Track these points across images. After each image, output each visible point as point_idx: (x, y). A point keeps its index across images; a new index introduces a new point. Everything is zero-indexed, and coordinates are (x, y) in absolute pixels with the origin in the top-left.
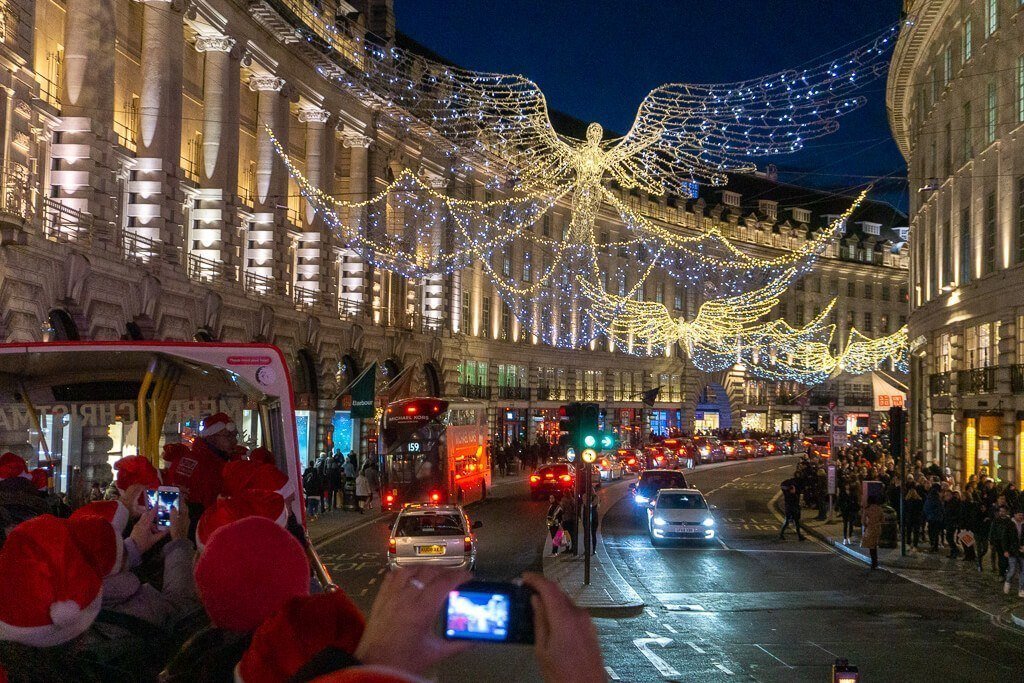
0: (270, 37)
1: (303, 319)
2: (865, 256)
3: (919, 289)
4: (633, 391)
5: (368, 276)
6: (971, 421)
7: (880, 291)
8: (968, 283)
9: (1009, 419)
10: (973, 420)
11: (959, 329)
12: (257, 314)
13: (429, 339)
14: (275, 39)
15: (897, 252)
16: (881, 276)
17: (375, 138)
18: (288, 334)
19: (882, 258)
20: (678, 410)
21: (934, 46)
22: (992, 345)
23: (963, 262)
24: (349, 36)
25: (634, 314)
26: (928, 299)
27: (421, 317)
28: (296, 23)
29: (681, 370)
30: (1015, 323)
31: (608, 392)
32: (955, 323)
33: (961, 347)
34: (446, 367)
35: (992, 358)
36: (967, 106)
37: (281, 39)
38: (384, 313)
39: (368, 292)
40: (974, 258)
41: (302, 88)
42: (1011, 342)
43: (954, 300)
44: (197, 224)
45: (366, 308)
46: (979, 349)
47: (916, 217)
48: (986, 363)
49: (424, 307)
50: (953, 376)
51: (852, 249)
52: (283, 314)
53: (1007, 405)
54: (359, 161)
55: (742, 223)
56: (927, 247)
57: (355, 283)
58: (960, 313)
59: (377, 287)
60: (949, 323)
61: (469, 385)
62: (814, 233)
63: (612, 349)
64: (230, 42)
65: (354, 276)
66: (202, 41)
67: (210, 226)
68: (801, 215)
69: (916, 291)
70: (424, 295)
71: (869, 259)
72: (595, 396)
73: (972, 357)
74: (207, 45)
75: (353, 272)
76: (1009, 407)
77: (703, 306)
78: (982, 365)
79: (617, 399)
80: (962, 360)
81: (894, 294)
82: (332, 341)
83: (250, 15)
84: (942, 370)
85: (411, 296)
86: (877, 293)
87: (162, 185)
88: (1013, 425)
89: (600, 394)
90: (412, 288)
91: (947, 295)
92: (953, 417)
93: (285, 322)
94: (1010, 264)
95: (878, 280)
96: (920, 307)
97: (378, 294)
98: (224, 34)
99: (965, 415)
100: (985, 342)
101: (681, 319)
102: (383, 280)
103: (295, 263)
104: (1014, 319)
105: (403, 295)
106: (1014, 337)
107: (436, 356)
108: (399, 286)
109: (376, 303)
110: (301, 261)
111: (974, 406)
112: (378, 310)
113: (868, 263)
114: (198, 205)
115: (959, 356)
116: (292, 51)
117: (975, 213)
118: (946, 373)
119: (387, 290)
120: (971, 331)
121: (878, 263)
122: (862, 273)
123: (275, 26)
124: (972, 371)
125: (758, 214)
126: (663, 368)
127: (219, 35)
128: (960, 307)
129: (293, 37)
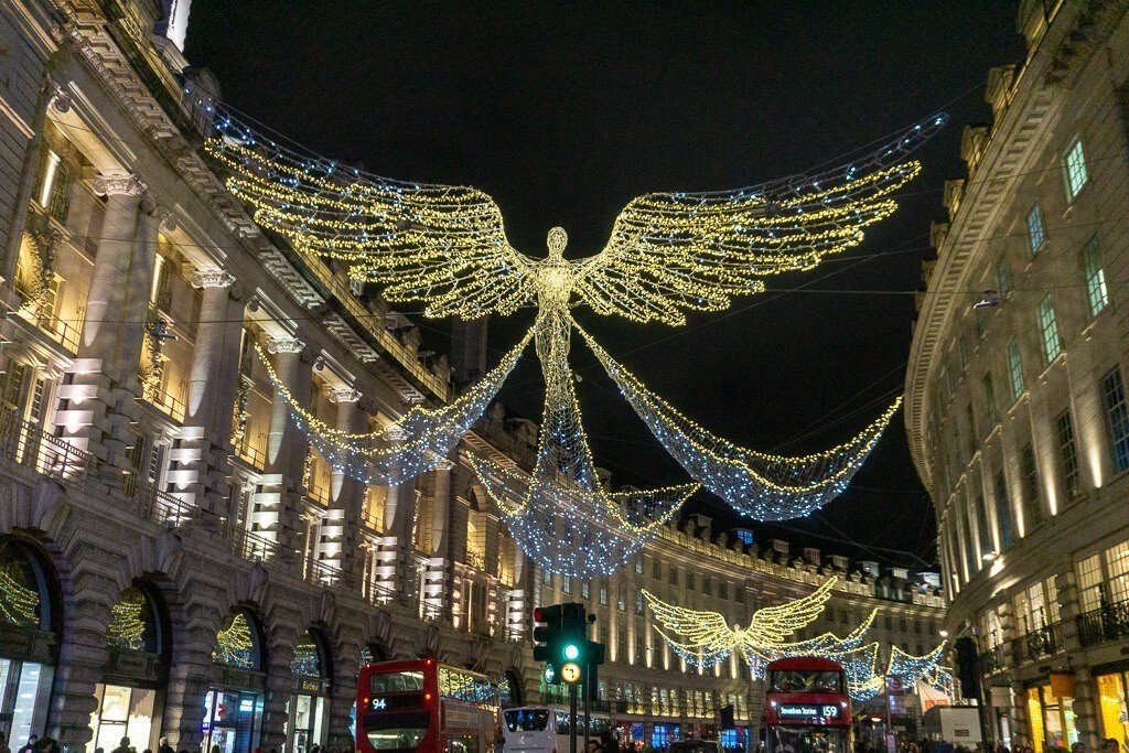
0: (347, 353)
1: (375, 613)
2: (897, 595)
3: (956, 577)
4: (705, 708)
5: (448, 585)
6: (1033, 692)
7: (913, 625)
8: (1011, 545)
9: (1083, 676)
10: (1036, 690)
11: (1006, 597)
12: (318, 600)
13: (510, 647)
14: (352, 355)
15: (923, 592)
16: (912, 612)
17: (457, 462)
18: (356, 625)
19: (911, 596)
20: (746, 727)
21: (946, 344)
22: (1048, 603)
23: (1002, 529)
24: (431, 371)
25: (694, 623)
26: (967, 580)
27: (504, 628)
28: (374, 344)
29: (746, 690)
30: (1073, 571)
31: (683, 708)
32: (1002, 591)
33: (1012, 615)
34: (528, 676)
35: (1049, 617)
36: (987, 379)
37: (359, 356)
38: (464, 619)
39: (448, 599)
40: (1015, 517)
41: (382, 406)
42: (1073, 590)
43: (998, 567)
44: (258, 508)
45: (446, 613)
46: (1032, 612)
47: (945, 511)
48: (1043, 622)
49: (507, 621)
50: (1007, 647)
51: (885, 589)
52: (350, 604)
53: (1078, 660)
54: (443, 482)
55: (791, 565)
56: (961, 532)
57: (435, 590)
58: (1006, 579)
59: (456, 595)
60: (994, 595)
61: (551, 695)
62: (853, 576)
63: (684, 669)
64: (299, 344)
65: (435, 583)
66: (275, 344)
67: (269, 509)
68: (840, 561)
69: (953, 580)
70: (508, 610)
71: (901, 597)
72: (671, 712)
73: (1026, 621)
74: (279, 347)
75: (434, 579)
76: (1081, 662)
77: (756, 615)
78: (1039, 626)
79: (690, 715)
80: (1014, 628)
81: (925, 628)
82: (407, 638)
83: (324, 328)
84: (992, 646)
85: (492, 607)
86: (910, 627)
87: (203, 452)
88: (1088, 683)
89: (675, 710)
90: (494, 600)
91: (988, 565)
92: (1011, 691)
93: (352, 613)
94: (1058, 509)
95: (909, 615)
96: (959, 594)
97: (458, 601)
98: (294, 337)
99: (1024, 687)
100: (1038, 603)
101: (737, 627)
102: (463, 587)
103: (374, 564)
104: (1072, 566)
105: (484, 605)
106: (1075, 586)
107: (516, 664)
108: (479, 594)
109: (456, 608)
110: (379, 563)
111: (1036, 673)
112: (458, 616)
113: (901, 601)
114: (260, 489)
115: (1011, 624)
116: (369, 367)
117: (1009, 474)
118: (996, 648)
119: (467, 598)
120: (1020, 598)
121: (908, 601)
122: (895, 610)
123: (351, 343)
124: (1028, 635)
125: (804, 559)
126: (730, 688)
127: (290, 338)
128: (1004, 575)
129: (370, 356)
